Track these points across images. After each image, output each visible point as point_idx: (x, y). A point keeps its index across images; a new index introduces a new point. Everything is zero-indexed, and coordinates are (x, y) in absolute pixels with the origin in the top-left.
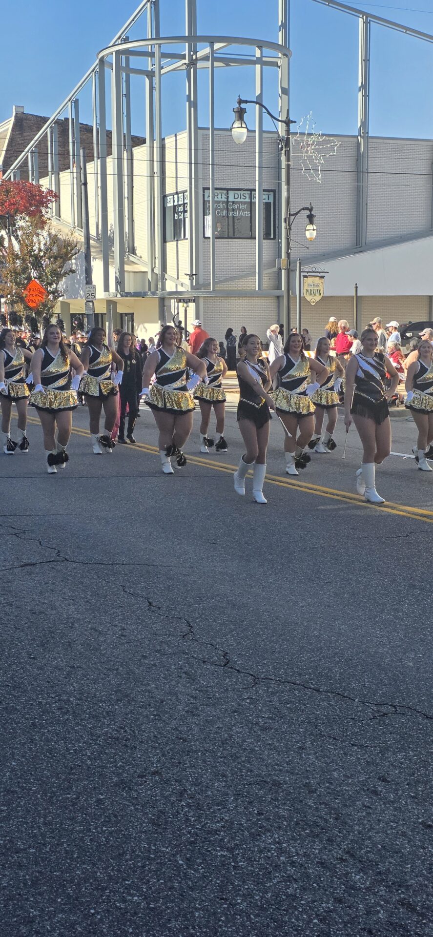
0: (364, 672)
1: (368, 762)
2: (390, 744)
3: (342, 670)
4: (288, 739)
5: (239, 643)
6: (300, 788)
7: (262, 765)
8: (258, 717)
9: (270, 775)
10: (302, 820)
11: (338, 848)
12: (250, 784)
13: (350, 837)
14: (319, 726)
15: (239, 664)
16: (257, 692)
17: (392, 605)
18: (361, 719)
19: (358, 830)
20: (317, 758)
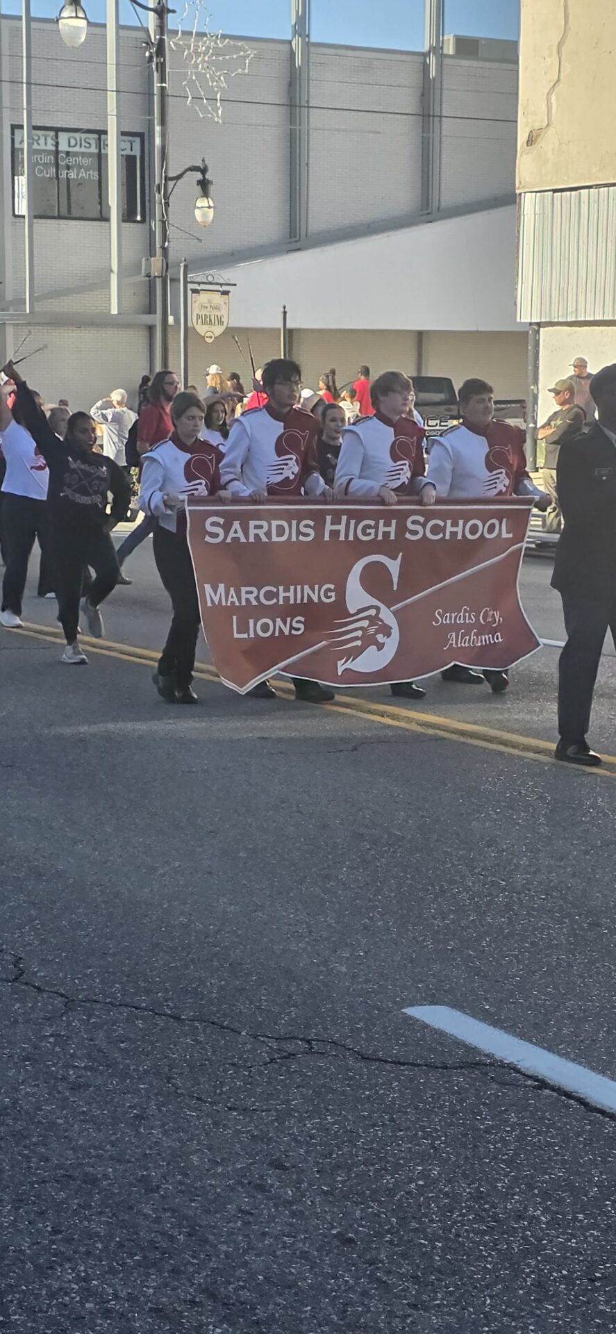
0: (261, 985)
1: (253, 1136)
2: (295, 1105)
3: (223, 983)
4: (118, 1102)
5: (43, 941)
6: (131, 1184)
7: (66, 1149)
8: (67, 1066)
9: (80, 1164)
10: (128, 1240)
11: (188, 1284)
12: (44, 1182)
13: (211, 1265)
14: (174, 1078)
15: (41, 976)
16: (69, 1024)
17: (321, 870)
18: (249, 1064)
19: (226, 1253)
20: (165, 1133)
